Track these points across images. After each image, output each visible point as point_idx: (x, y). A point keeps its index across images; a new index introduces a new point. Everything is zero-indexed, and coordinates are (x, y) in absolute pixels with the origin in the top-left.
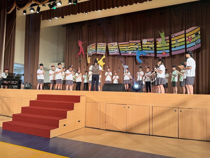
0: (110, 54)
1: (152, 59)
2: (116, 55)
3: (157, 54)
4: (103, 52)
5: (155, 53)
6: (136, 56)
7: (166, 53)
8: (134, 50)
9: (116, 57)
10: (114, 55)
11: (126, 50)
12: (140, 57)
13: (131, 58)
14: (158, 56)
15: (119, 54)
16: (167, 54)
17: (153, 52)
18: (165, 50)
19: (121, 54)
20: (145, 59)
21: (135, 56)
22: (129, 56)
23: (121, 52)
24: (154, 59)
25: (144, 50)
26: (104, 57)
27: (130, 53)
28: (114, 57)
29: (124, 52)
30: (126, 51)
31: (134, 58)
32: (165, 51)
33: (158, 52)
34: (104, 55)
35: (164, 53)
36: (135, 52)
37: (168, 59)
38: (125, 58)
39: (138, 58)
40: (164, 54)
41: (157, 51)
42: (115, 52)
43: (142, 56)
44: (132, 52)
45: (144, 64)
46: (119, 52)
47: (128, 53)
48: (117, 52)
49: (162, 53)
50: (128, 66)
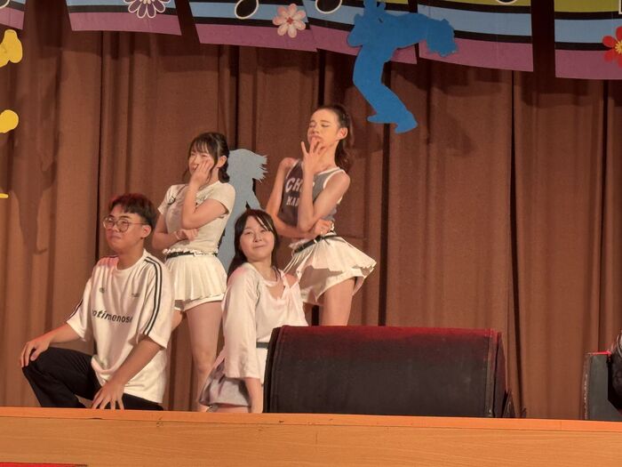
0: (78, 23)
3: (559, 53)
5: (543, 42)
6: (355, 57)
9: (140, 58)
13: (293, 76)
15: (173, 27)
17: (522, 25)
19: (198, 26)
20: (436, 91)
22: (276, 58)
23: (198, 10)
24: (527, 99)
25: (430, 4)
26: (9, 49)
27: (290, 23)
28: (116, 55)
29: (231, 11)
31: (329, 75)
34: (10, 36)
38: (235, 73)
39: (366, 79)
41: (558, 23)
42: (133, 8)
43: (415, 62)
44: (309, 18)
45: (428, 141)
46: (174, 6)
47: (268, 24)
48: (155, 9)
49: (600, 41)
50: (258, 156)
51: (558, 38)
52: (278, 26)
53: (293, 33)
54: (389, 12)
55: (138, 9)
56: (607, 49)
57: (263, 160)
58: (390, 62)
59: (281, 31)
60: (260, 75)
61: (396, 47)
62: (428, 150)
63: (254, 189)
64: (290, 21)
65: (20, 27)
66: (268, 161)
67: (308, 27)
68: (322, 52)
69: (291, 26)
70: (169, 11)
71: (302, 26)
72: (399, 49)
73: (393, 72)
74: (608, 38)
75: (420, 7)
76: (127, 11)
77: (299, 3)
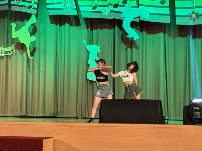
3: (177, 18)
4: (30, 7)
5: (173, 15)
6: (122, 21)
7: (198, 16)
8: (116, 6)
10: (61, 16)
11: (95, 3)
12: (133, 24)
14: (178, 22)
15: (75, 13)
17: (167, 11)
18: (196, 7)
19: (82, 13)
21: (120, 22)
23: (82, 9)
25: (142, 5)
26: (33, 20)
29: (90, 9)
30: (95, 7)
31: (116, 25)
33: (178, 12)
35: (194, 16)
36: (119, 9)
39: (126, 26)
40: (194, 19)
42: (65, 8)
43: (139, 21)
44: (111, 10)
47: (100, 12)
48: (71, 8)
49: (188, 15)
51: (177, 14)
52: (103, 13)
53: (107, 15)
56: (190, 17)
57: (99, 47)
58: (132, 21)
59: (103, 14)
61: (134, 18)
62: (143, 44)
64: (106, 11)
65: (36, 14)
67: (110, 13)
68: (114, 19)
70: (74, 9)
74: (190, 14)
75: (140, 6)
76: (63, 9)
77: (108, 6)
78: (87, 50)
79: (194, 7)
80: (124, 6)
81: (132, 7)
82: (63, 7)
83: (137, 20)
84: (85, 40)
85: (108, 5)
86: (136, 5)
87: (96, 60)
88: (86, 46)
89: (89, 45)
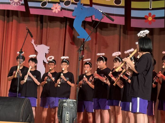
1: (117, 32)
2: (15, 13)
3: (132, 20)
5: (128, 16)
7: (155, 18)
9: (15, 17)
10: (8, 11)
12: (85, 24)
13: (58, 23)
14: (134, 24)
15: (23, 9)
16: (156, 20)
17: (122, 11)
18: (153, 9)
19: (31, 10)
20: (98, 29)
21: (71, 21)
22: (53, 19)
23: (30, 4)
24: (124, 32)
28: (8, 16)
29: (39, 5)
30: (44, 4)
31: (68, 24)
32: (153, 13)
33: (134, 14)
35: (150, 19)
36: (70, 7)
37: (160, 34)
38: (42, 22)
39: (77, 25)
40: (150, 22)
41: (132, 11)
43: (91, 21)
44: (61, 8)
45: (96, 44)
46: (23, 3)
47: (50, 9)
48: (18, 4)
49: (144, 17)
50: (47, 47)
51: (132, 15)
52: (53, 10)
53: (57, 12)
54: (84, 6)
55: (13, 4)
56: (146, 19)
57: (48, 48)
58: (84, 21)
59: (54, 11)
60: (49, 23)
61: (86, 17)
62: (96, 46)
63: (46, 56)
64: (56, 8)
66: (50, 48)
67: (61, 10)
69: (56, 10)
70: (22, 4)
71: (60, 10)
72: (87, 17)
73: (86, 24)
74: (146, 16)
75: (93, 5)
76: (10, 4)
77: (59, 3)
78: (35, 50)
79: (151, 9)
80: (76, 4)
81: (84, 5)
82: (10, 2)
83: (89, 20)
84: (33, 40)
85: (59, 1)
86: (89, 3)
87: (43, 61)
88: (35, 46)
89: (38, 45)
